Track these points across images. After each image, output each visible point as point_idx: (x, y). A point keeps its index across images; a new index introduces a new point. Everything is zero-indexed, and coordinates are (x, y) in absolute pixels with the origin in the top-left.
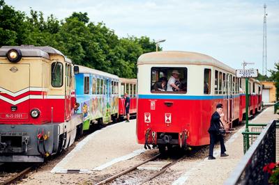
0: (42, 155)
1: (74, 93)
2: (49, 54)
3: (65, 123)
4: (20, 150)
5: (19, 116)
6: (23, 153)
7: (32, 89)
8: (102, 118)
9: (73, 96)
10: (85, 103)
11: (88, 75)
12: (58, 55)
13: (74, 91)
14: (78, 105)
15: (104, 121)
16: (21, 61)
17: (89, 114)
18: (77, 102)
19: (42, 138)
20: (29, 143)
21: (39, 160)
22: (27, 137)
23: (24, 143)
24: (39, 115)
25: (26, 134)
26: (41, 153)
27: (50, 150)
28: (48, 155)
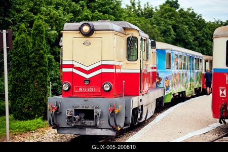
0: (113, 129)
1: (155, 68)
2: (124, 29)
3: (140, 97)
4: (92, 123)
5: (91, 89)
6: (95, 127)
7: (104, 63)
8: (185, 92)
9: (155, 70)
10: (167, 78)
11: (170, 52)
12: (133, 29)
13: (156, 66)
14: (160, 79)
15: (188, 94)
16: (94, 35)
17: (171, 88)
18: (159, 76)
19: (113, 112)
20: (101, 116)
21: (111, 133)
22: (99, 111)
23: (96, 116)
24: (111, 88)
25: (98, 108)
26: (113, 127)
27: (121, 123)
28: (119, 129)
